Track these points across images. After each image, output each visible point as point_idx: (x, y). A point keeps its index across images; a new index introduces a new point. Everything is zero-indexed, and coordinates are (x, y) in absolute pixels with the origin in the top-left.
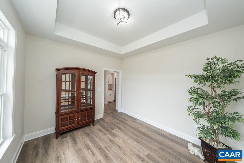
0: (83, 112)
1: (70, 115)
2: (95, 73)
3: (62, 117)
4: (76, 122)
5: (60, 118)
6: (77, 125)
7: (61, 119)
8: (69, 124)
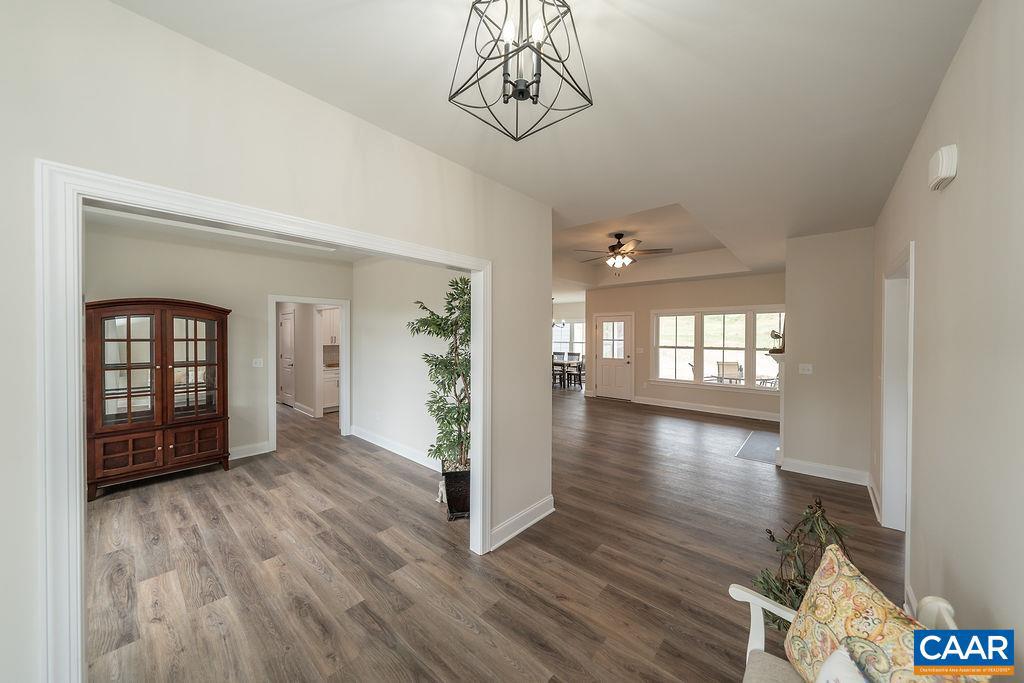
0: (184, 429)
1: (136, 436)
2: (229, 312)
3: (108, 440)
4: (159, 456)
5: (100, 442)
6: (161, 464)
7: (105, 445)
8: (131, 463)
